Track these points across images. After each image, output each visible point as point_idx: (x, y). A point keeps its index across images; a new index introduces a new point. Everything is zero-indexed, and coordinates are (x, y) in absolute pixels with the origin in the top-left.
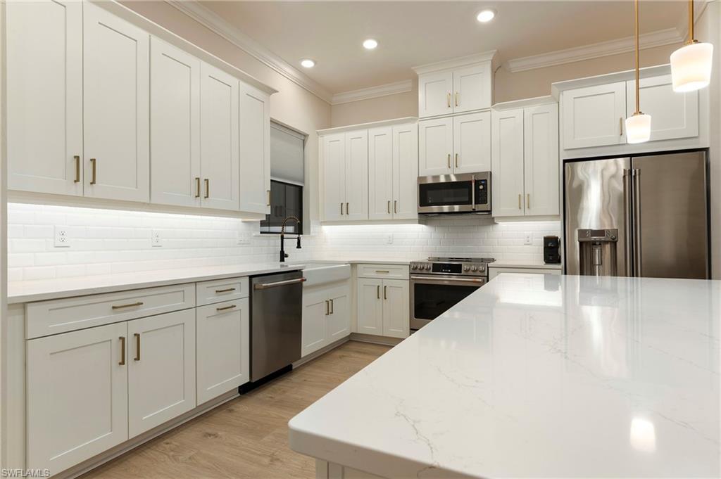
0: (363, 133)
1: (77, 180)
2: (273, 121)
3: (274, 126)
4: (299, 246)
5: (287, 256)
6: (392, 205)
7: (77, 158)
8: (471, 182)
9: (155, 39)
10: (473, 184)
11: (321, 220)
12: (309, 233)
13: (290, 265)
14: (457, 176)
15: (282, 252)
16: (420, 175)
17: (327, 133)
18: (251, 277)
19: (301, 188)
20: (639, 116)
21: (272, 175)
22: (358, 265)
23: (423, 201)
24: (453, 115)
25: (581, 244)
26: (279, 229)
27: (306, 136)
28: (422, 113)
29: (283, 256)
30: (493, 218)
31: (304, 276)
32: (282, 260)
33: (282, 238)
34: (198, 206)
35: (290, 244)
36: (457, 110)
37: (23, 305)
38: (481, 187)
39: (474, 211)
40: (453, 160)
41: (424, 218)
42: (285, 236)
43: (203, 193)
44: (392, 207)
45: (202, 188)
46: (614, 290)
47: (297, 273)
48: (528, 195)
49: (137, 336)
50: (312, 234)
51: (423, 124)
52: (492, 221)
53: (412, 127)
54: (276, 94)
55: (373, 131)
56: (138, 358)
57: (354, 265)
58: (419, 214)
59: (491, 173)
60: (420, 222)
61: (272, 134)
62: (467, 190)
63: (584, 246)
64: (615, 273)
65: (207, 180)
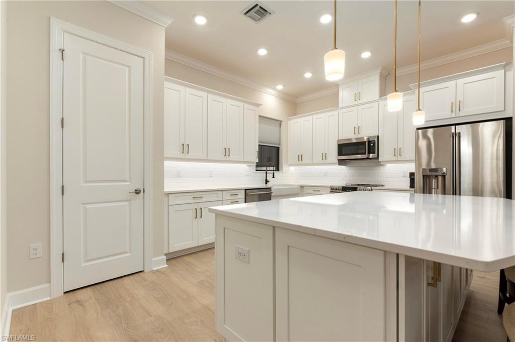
0: (310, 118)
1: (183, 153)
2: (259, 116)
3: (261, 118)
4: (273, 177)
5: (268, 182)
6: (324, 155)
7: (183, 144)
8: (365, 142)
9: (210, 95)
10: (367, 143)
11: (289, 164)
12: (282, 171)
13: (269, 185)
14: (356, 139)
15: (266, 180)
16: (340, 139)
17: (292, 119)
18: (246, 190)
19: (279, 148)
20: (419, 112)
21: (259, 142)
22: (305, 187)
23: (340, 153)
24: (358, 105)
25: (424, 176)
26: (265, 168)
27: (281, 121)
28: (340, 106)
29: (267, 182)
30: (380, 162)
31: (272, 191)
32: (266, 183)
33: (266, 173)
34: (225, 160)
35: (270, 176)
36: (359, 102)
37: (168, 194)
38: (372, 145)
39: (368, 158)
40: (357, 129)
41: (341, 162)
42: (268, 172)
43: (227, 154)
44: (324, 156)
45: (227, 152)
46: (444, 203)
47: (269, 189)
48: (400, 148)
49: (201, 209)
50: (284, 171)
51: (341, 111)
52: (379, 164)
53: (335, 113)
54: (261, 106)
55: (315, 117)
56: (201, 217)
57: (302, 187)
58: (338, 160)
59: (378, 137)
60: (339, 164)
61: (259, 122)
62: (364, 146)
63: (425, 177)
64: (444, 192)
65: (229, 149)
